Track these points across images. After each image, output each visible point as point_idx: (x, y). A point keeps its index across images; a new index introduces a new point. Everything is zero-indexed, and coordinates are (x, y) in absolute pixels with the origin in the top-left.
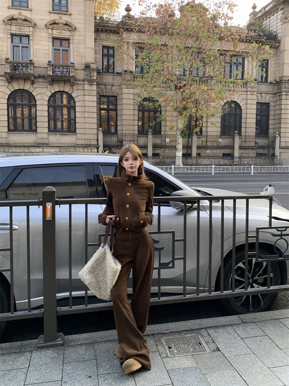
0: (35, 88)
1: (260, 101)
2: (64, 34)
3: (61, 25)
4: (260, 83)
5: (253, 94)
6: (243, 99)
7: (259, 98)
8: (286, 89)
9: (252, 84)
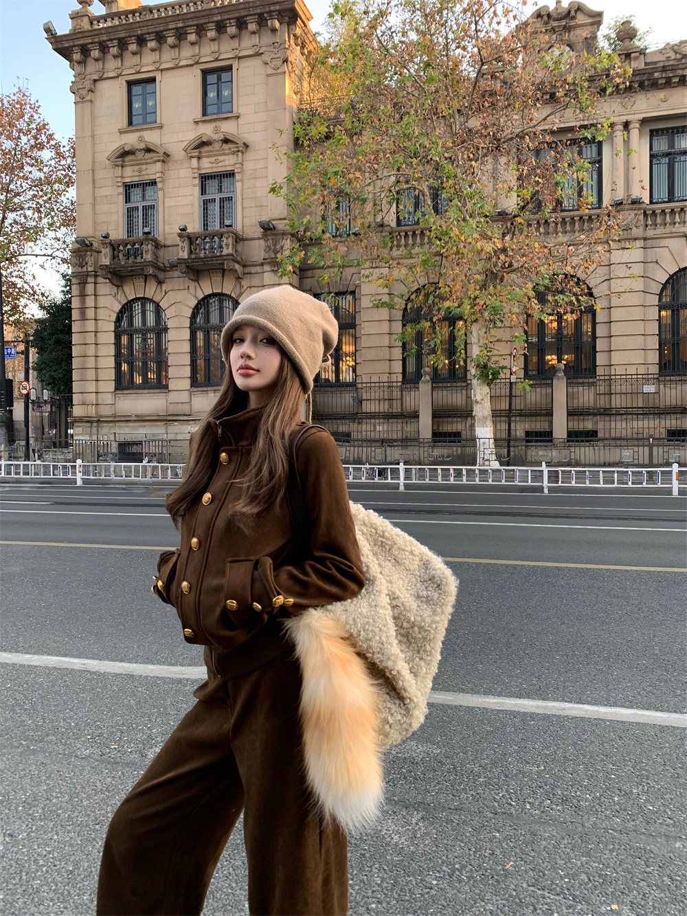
0: (166, 293)
2: (223, 164)
3: (217, 146)
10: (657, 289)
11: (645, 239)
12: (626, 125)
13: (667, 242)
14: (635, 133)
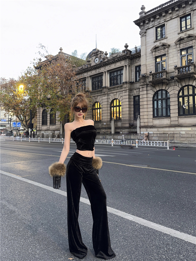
1: (136, 94)
4: (135, 83)
5: (126, 92)
6: (121, 96)
7: (135, 93)
8: (142, 84)
9: (125, 86)
10: (109, 104)
11: (108, 94)
12: (105, 72)
13: (111, 94)
14: (106, 73)
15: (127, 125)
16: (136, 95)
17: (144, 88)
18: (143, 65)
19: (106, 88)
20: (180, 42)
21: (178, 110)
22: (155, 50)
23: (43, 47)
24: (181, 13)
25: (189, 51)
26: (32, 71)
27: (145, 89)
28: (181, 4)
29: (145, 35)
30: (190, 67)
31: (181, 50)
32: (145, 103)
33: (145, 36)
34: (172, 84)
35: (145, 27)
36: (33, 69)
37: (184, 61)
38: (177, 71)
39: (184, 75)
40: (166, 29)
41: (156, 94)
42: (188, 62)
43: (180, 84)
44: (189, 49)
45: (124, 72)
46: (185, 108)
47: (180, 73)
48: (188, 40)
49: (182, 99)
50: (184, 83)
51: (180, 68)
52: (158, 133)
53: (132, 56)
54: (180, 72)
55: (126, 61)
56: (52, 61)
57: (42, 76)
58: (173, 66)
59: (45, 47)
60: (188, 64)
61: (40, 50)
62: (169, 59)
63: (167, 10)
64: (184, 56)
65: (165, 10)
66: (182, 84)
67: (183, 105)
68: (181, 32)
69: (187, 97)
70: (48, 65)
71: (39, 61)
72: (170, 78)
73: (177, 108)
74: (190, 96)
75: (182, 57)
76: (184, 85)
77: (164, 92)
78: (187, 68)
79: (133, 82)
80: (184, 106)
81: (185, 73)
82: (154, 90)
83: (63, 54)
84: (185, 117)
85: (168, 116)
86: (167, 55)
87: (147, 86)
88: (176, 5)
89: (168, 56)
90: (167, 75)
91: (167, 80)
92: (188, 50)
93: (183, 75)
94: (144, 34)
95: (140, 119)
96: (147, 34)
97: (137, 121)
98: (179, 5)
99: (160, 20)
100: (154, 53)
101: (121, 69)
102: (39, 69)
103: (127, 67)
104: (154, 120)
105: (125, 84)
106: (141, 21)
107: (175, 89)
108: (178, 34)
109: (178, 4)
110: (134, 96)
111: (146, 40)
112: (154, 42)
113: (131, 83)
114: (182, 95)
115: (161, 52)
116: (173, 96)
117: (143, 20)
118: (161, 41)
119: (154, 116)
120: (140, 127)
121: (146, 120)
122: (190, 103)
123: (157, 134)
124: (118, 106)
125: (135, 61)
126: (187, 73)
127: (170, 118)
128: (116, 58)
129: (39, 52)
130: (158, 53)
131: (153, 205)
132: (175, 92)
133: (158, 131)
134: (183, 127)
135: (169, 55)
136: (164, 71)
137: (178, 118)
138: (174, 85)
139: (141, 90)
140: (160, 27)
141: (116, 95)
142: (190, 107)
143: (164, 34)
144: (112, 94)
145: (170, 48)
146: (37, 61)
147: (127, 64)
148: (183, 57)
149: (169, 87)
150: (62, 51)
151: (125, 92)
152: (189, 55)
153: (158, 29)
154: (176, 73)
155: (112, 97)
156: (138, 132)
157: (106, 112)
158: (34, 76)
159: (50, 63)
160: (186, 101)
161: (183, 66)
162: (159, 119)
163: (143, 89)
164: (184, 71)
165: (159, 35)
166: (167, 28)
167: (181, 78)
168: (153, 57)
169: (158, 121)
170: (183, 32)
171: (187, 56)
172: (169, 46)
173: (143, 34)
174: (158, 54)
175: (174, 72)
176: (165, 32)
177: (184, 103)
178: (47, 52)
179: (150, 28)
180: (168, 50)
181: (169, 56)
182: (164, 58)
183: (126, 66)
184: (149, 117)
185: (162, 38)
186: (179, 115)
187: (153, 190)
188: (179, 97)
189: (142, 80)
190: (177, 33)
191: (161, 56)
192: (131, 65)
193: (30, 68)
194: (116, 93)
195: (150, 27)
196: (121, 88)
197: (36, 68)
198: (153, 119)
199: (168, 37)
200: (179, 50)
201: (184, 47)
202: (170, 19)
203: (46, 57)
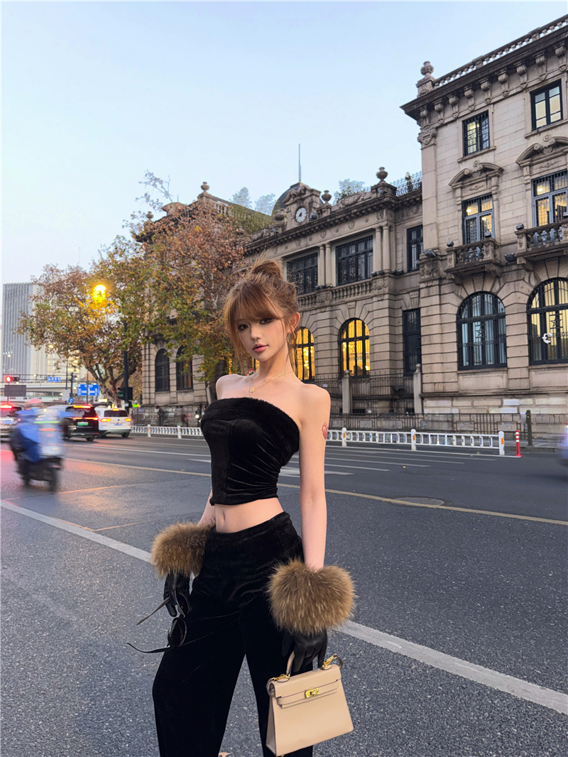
1: (409, 306)
4: (408, 274)
5: (382, 300)
6: (369, 312)
7: (408, 301)
8: (427, 277)
9: (380, 282)
10: (336, 332)
11: (331, 306)
12: (324, 246)
13: (340, 307)
14: (328, 250)
15: (387, 391)
16: (411, 308)
17: (431, 288)
18: (430, 226)
19: (327, 291)
20: (531, 161)
21: (527, 348)
22: (463, 184)
23: (157, 183)
24: (533, 79)
25: (556, 185)
26: (127, 247)
27: (435, 290)
28: (533, 54)
29: (432, 142)
30: (560, 228)
31: (534, 182)
32: (436, 329)
33: (434, 144)
34: (510, 277)
35: (432, 120)
36: (130, 241)
37: (543, 213)
38: (524, 240)
39: (545, 251)
40: (493, 125)
41: (466, 303)
42: (554, 213)
43: (532, 275)
44: (556, 180)
45: (375, 244)
46: (547, 342)
47: (532, 245)
48: (554, 154)
49: (541, 317)
50: (545, 274)
51: (532, 232)
52: (474, 411)
53: (399, 200)
54: (533, 243)
55: (382, 215)
56: (179, 218)
57: (154, 259)
58: (512, 227)
59: (161, 182)
60: (554, 221)
61: (150, 189)
62: (501, 207)
63: (494, 73)
64: (545, 198)
65: (487, 73)
66: (540, 276)
67: (542, 335)
68: (535, 132)
69: (554, 313)
70: (170, 230)
71: (146, 220)
72: (504, 261)
73: (527, 343)
74: (561, 309)
75: (537, 201)
76: (544, 278)
77: (488, 299)
78: (553, 231)
79: (402, 273)
80: (544, 338)
81: (548, 245)
82: (460, 294)
83: (211, 201)
84: (548, 368)
85: (500, 365)
86: (495, 197)
87: (440, 282)
88: (520, 58)
89: (497, 200)
90: (497, 252)
91: (496, 264)
92: (553, 182)
93: (542, 252)
94: (430, 141)
95: (422, 374)
96: (438, 139)
97: (412, 379)
98: (526, 57)
99: (475, 100)
100: (458, 192)
101: (367, 236)
102: (145, 241)
103: (386, 232)
104: (461, 377)
105: (378, 277)
106: (421, 105)
107: (520, 290)
108: (527, 138)
109: (525, 55)
110: (404, 311)
111: (435, 157)
112: (459, 162)
113: (397, 275)
114: (538, 306)
115: (480, 190)
116: (515, 308)
117: (427, 101)
118: (477, 158)
119: (461, 366)
120: (424, 397)
121: (438, 378)
122: (561, 329)
123: (470, 414)
124: (360, 339)
125: (407, 215)
126: (554, 245)
127: (507, 371)
128: (354, 208)
129: (146, 195)
130: (471, 192)
131: (461, 610)
132: (519, 298)
133: (473, 406)
134: (543, 396)
135: (501, 196)
136: (487, 240)
137: (529, 372)
138: (515, 279)
139: (423, 293)
140: (474, 121)
141: (355, 308)
142: (562, 341)
143: (484, 137)
144: (343, 307)
145: (504, 177)
146: (141, 220)
147: (385, 223)
148: (539, 200)
149: (502, 285)
150: (209, 192)
151: (379, 301)
152: (556, 195)
153: (470, 124)
154: (521, 246)
155: (342, 313)
156: (418, 410)
157: (328, 354)
158: (133, 259)
159: (176, 224)
160: (552, 324)
161: (540, 225)
162: (474, 373)
163: (429, 292)
164: (544, 239)
165: (472, 140)
166: (496, 122)
167: (535, 259)
168: (457, 203)
169: (471, 379)
170: (539, 133)
171: (551, 197)
172: (501, 170)
173: (428, 139)
174: (469, 194)
175: (516, 243)
176: (489, 133)
177: (544, 330)
178: (167, 194)
179: (446, 124)
180: (498, 182)
181: (500, 200)
182: (486, 206)
183: (381, 228)
184: (448, 369)
185: (481, 149)
186: (533, 362)
187: (460, 570)
188: (530, 312)
189: (426, 267)
190: (523, 134)
191: (479, 200)
192: (396, 226)
193: (122, 239)
194: (354, 303)
195: (446, 121)
196: (368, 289)
197: (139, 239)
198: (458, 374)
199: (497, 148)
200: (529, 181)
201: (543, 174)
202: (502, 97)
203: (164, 209)
